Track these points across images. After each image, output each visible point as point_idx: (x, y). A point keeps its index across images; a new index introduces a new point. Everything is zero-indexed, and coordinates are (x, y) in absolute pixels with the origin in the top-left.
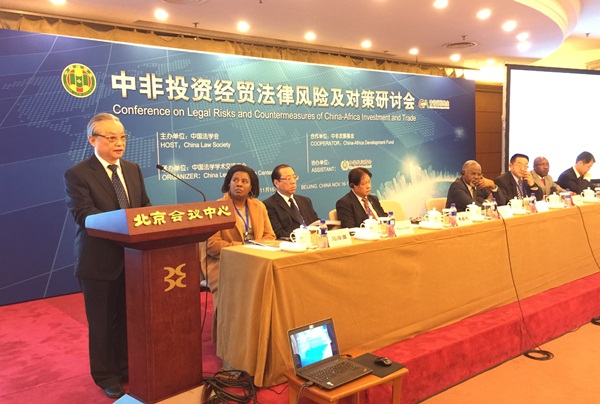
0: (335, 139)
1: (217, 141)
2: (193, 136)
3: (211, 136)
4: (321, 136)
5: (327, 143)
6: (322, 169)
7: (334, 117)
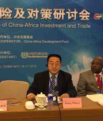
5: (10, 41)
6: (5, 57)
7: (16, 25)
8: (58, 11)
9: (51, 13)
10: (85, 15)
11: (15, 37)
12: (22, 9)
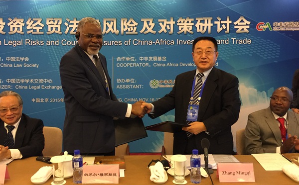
0: (144, 61)
1: (27, 63)
2: (8, 59)
3: (22, 59)
4: (128, 59)
5: (134, 65)
6: (128, 87)
7: (144, 43)
8: (203, 21)
9: (193, 24)
10: (243, 25)
11: (141, 58)
12: (151, 21)
